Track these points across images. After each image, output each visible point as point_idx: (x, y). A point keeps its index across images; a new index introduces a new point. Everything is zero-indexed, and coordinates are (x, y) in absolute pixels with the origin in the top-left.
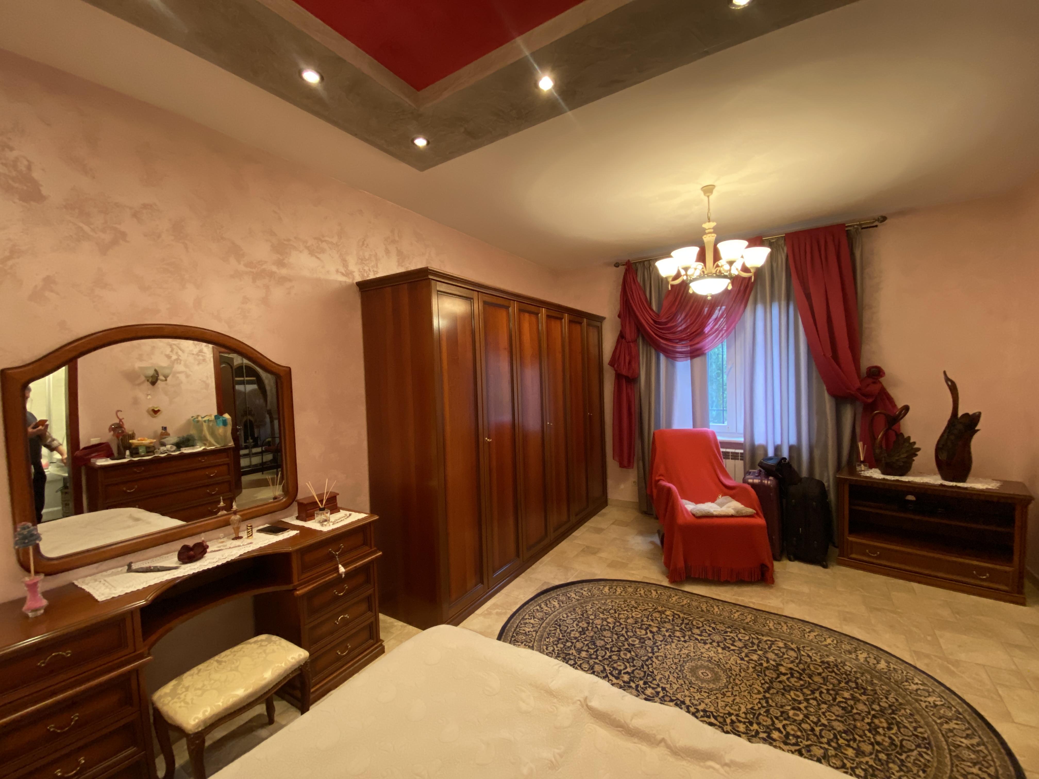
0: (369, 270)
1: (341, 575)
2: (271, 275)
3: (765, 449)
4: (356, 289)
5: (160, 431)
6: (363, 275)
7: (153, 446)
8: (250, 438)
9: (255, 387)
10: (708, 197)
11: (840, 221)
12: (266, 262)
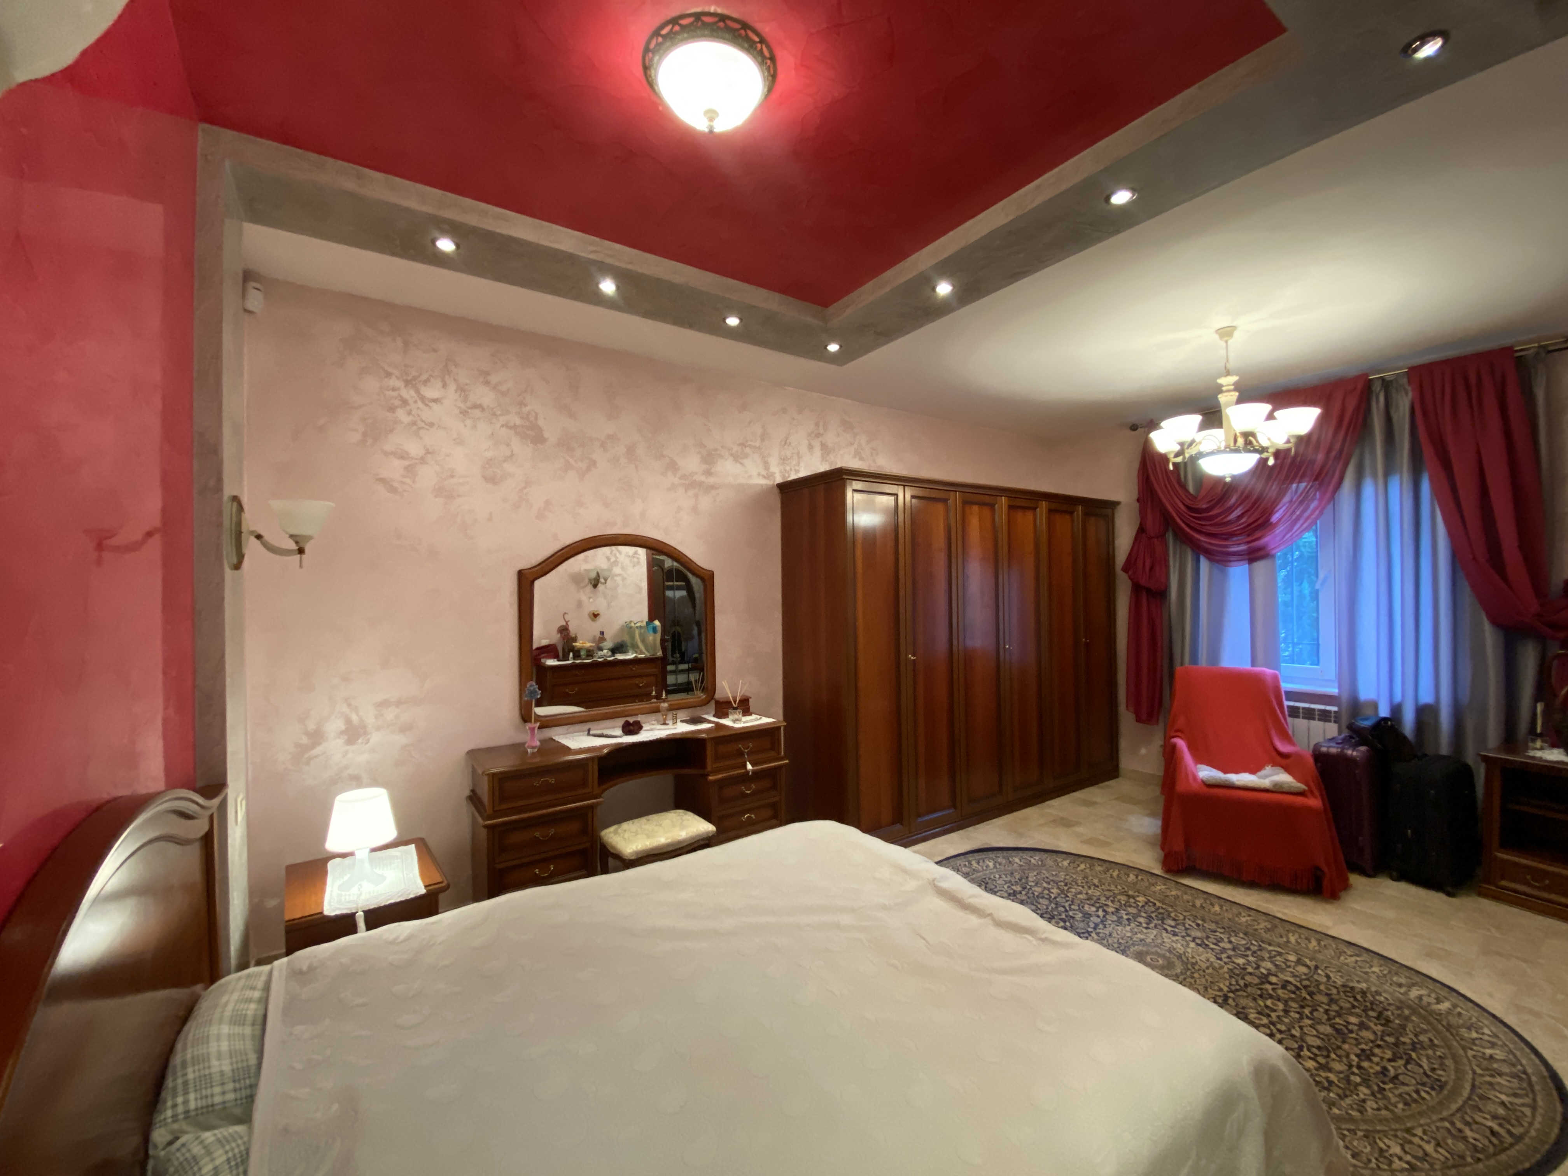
0: (791, 470)
1: (749, 772)
2: (701, 484)
3: (1375, 706)
4: (777, 491)
5: (598, 635)
6: (784, 476)
7: (593, 650)
8: (677, 652)
9: (683, 593)
10: (1226, 342)
11: (1506, 342)
12: (696, 473)
